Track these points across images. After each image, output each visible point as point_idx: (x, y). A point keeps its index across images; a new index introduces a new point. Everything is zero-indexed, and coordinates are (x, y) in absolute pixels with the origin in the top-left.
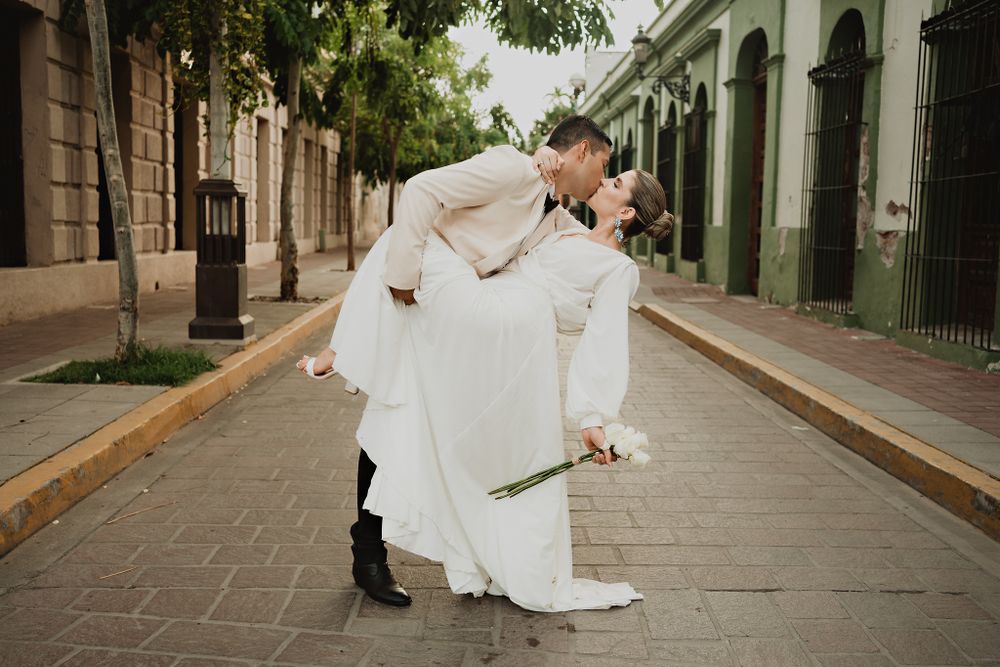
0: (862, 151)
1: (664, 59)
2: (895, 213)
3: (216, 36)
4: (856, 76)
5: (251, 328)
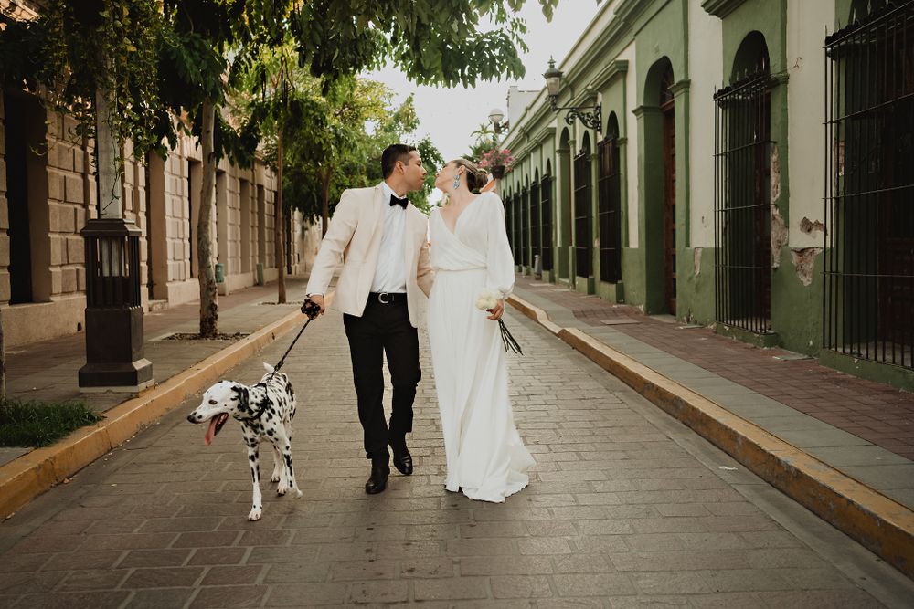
0: (772, 169)
1: (576, 92)
2: (809, 230)
3: (101, 70)
4: (762, 97)
5: (147, 372)
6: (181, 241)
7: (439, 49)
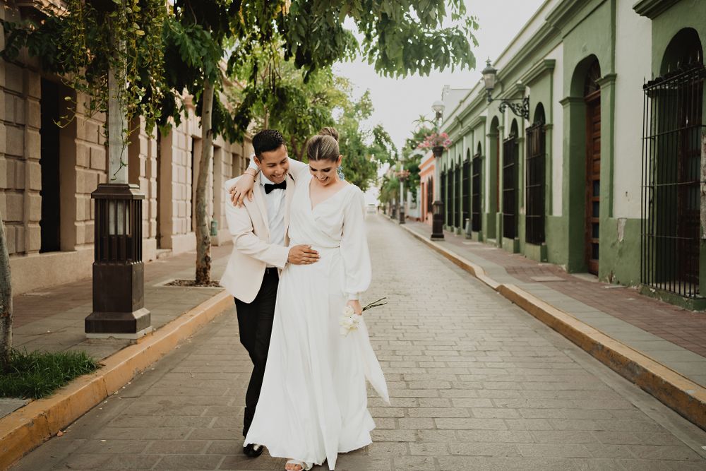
1: (506, 87)
3: (113, 52)
5: (146, 320)
6: (184, 202)
7: (402, 42)
